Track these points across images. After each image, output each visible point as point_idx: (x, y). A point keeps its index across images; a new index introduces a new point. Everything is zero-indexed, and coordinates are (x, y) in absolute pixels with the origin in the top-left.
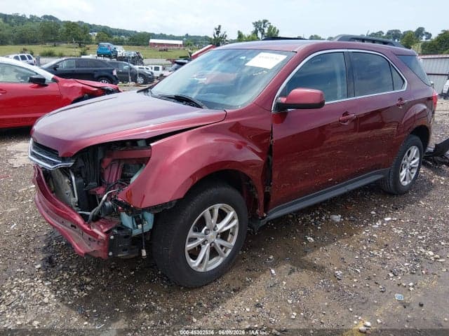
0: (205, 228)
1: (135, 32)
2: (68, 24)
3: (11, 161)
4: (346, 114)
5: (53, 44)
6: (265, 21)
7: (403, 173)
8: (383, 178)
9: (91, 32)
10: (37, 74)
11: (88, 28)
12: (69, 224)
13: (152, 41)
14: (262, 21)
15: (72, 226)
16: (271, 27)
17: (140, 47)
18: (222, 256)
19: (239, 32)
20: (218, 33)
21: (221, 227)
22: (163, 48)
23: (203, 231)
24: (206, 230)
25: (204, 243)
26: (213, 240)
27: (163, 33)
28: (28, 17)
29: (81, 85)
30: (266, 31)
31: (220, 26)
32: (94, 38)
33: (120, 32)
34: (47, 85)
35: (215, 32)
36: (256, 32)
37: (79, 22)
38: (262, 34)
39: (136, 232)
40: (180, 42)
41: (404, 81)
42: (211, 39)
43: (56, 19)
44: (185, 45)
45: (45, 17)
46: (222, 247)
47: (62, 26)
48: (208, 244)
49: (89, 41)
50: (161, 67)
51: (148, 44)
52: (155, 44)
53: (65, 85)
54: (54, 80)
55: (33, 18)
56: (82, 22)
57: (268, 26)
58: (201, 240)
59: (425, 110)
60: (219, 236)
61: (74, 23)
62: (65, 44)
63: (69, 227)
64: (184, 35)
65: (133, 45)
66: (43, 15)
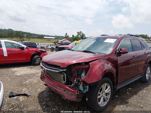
0: (102, 91)
1: (39, 34)
2: (17, 32)
3: (15, 74)
4: (134, 56)
5: (11, 38)
6: (81, 32)
7: (147, 75)
8: (142, 77)
9: (24, 34)
10: (21, 46)
11: (23, 33)
12: (63, 90)
13: (45, 37)
14: (79, 32)
15: (64, 90)
16: (82, 34)
17: (41, 39)
18: (106, 101)
19: (73, 35)
20: (66, 35)
21: (106, 91)
22: (48, 39)
23: (101, 92)
24: (102, 92)
25: (102, 97)
26: (104, 96)
27: (48, 35)
28: (3, 29)
29: (35, 50)
30: (81, 35)
31: (67, 33)
32: (25, 36)
33: (34, 35)
34: (24, 50)
35: (65, 35)
36: (78, 35)
37: (20, 31)
38: (80, 36)
39: (84, 92)
40: (54, 38)
41: (144, 48)
42: (64, 37)
43: (13, 30)
44: (55, 39)
45: (9, 29)
46: (106, 98)
47: (14, 32)
48: (103, 97)
49: (23, 37)
50: (49, 45)
51: (43, 38)
52: (46, 38)
53: (30, 50)
54: (26, 48)
55: (5, 30)
56: (21, 31)
57: (82, 33)
58: (101, 95)
59: (150, 56)
60: (106, 94)
61: (19, 32)
62: (15, 38)
63: (63, 91)
64: (55, 36)
65: (38, 38)
66: (8, 29)
